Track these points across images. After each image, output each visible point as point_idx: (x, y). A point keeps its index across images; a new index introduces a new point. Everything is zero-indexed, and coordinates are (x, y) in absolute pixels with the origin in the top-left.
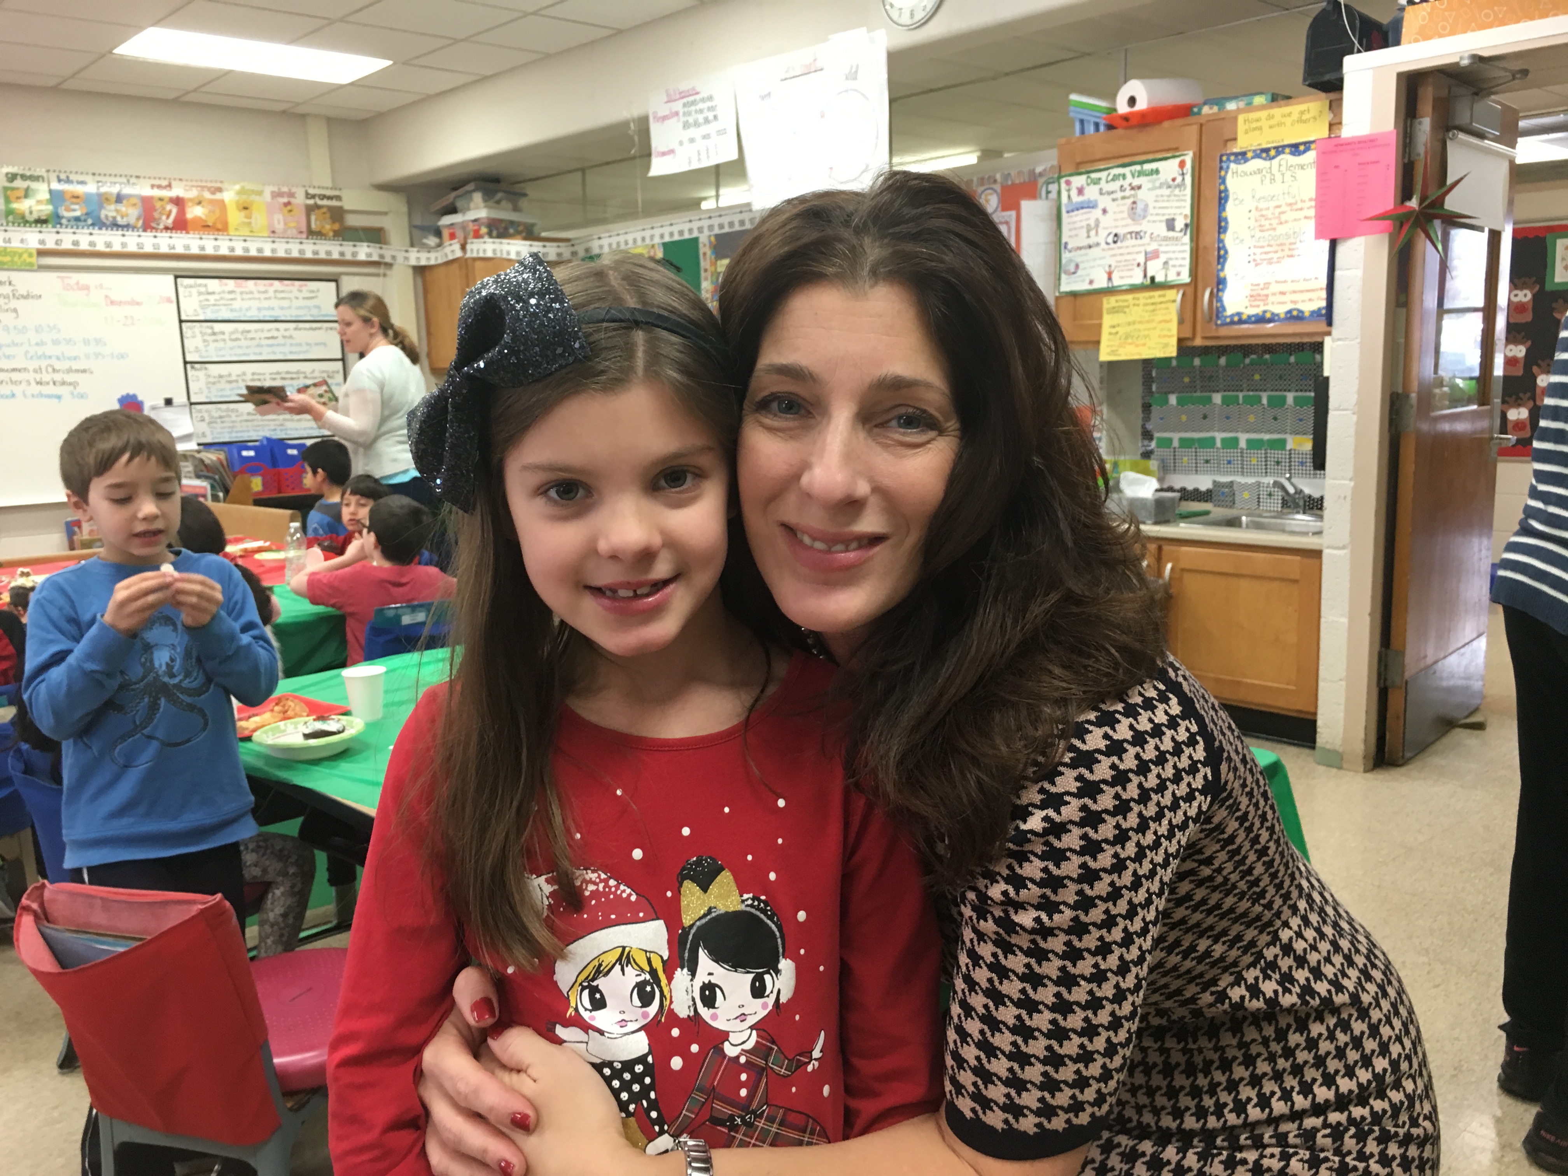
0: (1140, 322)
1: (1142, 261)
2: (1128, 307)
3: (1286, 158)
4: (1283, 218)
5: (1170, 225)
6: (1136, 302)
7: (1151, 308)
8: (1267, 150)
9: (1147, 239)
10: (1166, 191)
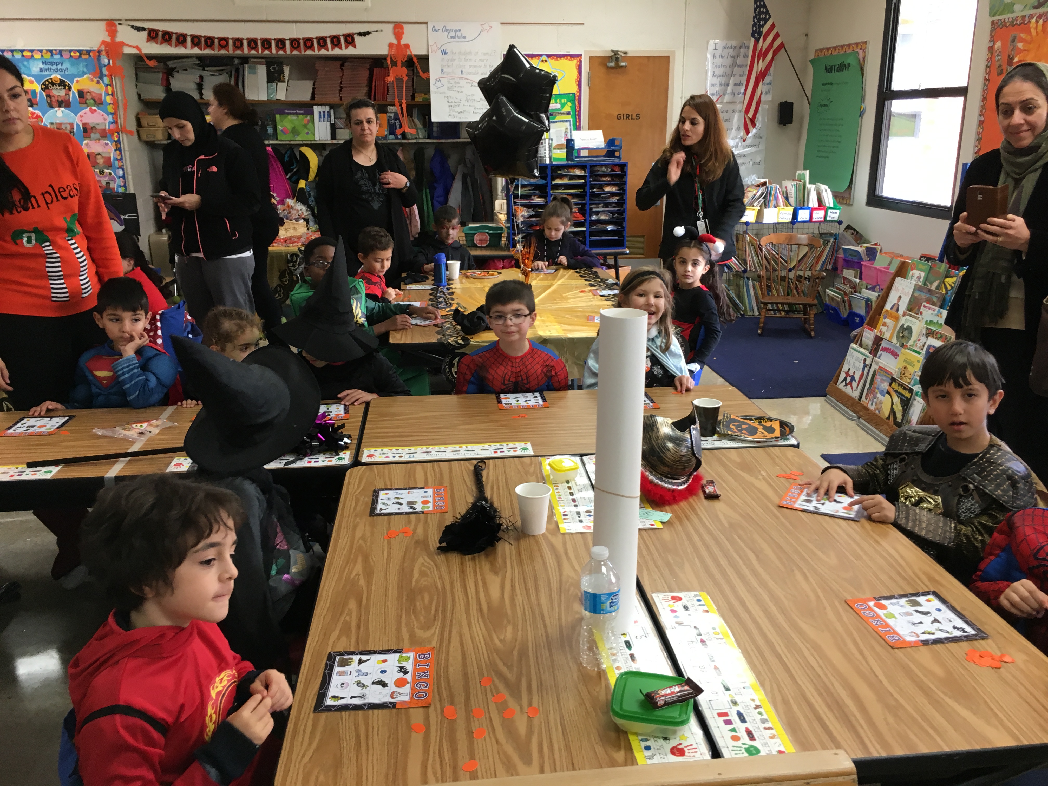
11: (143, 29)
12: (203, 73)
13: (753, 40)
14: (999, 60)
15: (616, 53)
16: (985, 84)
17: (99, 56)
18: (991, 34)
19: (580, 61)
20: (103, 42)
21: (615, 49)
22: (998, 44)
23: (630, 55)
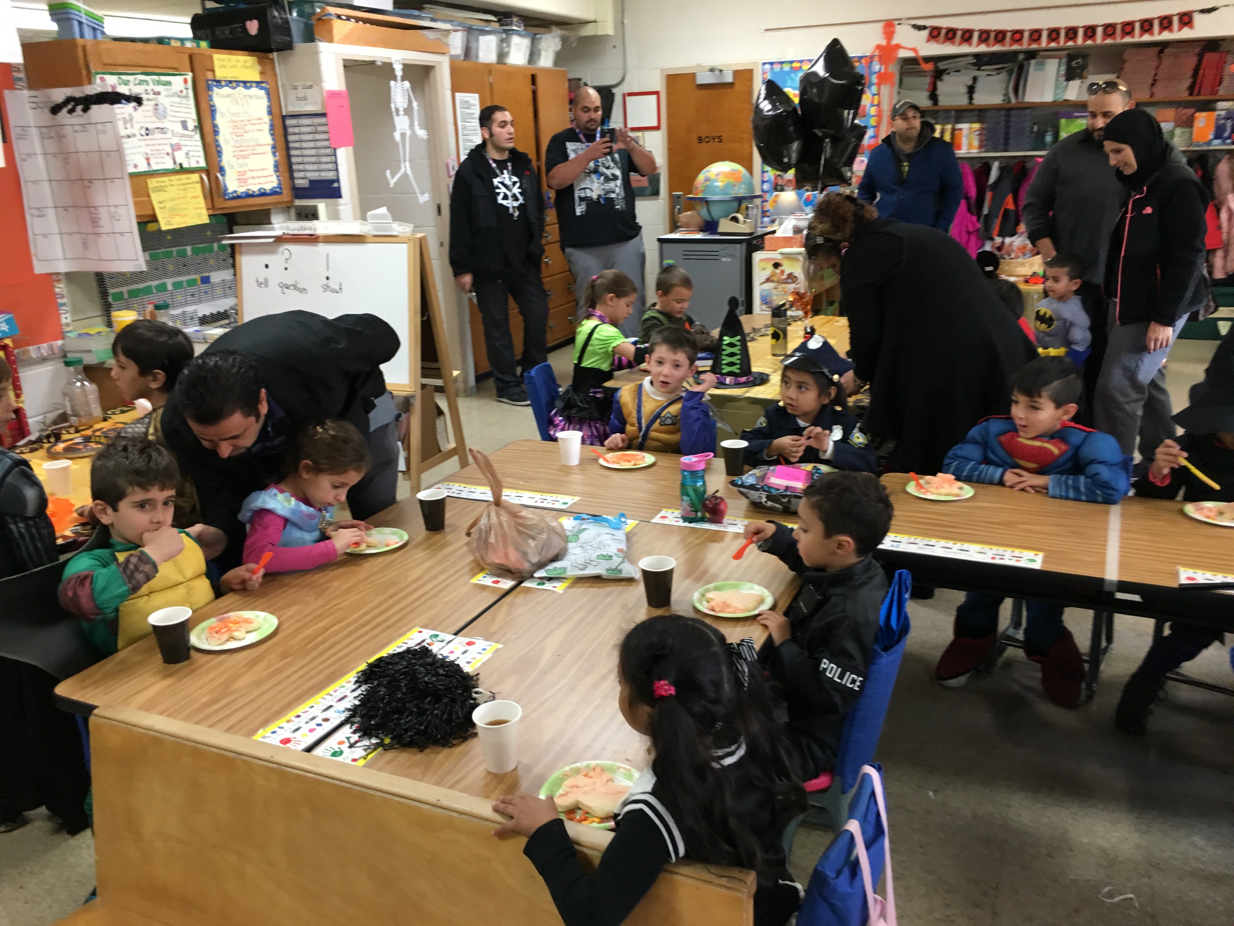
0: (179, 198)
1: (170, 151)
2: (166, 186)
3: (241, 89)
4: (247, 128)
5: (184, 125)
6: (172, 183)
7: (182, 187)
8: (231, 82)
9: (169, 135)
10: (177, 100)
11: (924, 28)
12: (977, 73)
17: (871, 62)
20: (878, 47)
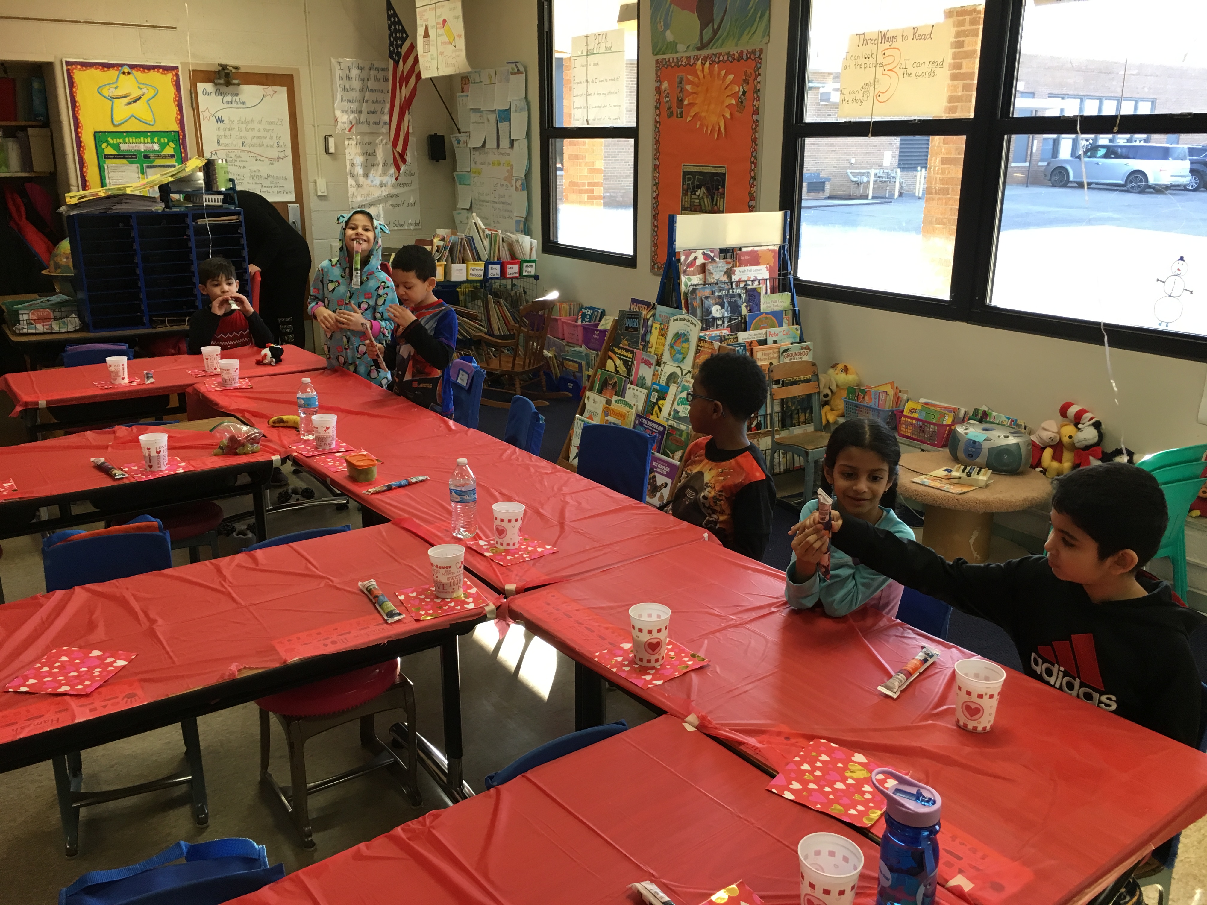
13: (391, 62)
14: (667, 102)
15: (224, 67)
16: (656, 127)
18: (656, 74)
19: (177, 75)
21: (224, 62)
22: (665, 85)
23: (242, 70)
